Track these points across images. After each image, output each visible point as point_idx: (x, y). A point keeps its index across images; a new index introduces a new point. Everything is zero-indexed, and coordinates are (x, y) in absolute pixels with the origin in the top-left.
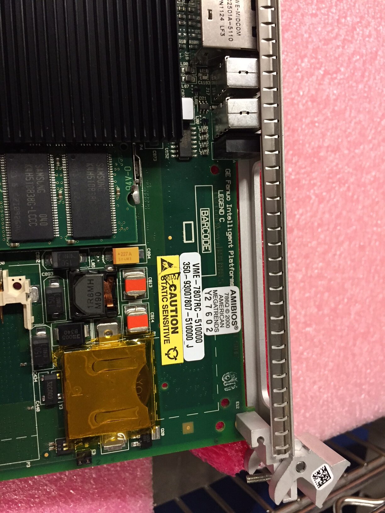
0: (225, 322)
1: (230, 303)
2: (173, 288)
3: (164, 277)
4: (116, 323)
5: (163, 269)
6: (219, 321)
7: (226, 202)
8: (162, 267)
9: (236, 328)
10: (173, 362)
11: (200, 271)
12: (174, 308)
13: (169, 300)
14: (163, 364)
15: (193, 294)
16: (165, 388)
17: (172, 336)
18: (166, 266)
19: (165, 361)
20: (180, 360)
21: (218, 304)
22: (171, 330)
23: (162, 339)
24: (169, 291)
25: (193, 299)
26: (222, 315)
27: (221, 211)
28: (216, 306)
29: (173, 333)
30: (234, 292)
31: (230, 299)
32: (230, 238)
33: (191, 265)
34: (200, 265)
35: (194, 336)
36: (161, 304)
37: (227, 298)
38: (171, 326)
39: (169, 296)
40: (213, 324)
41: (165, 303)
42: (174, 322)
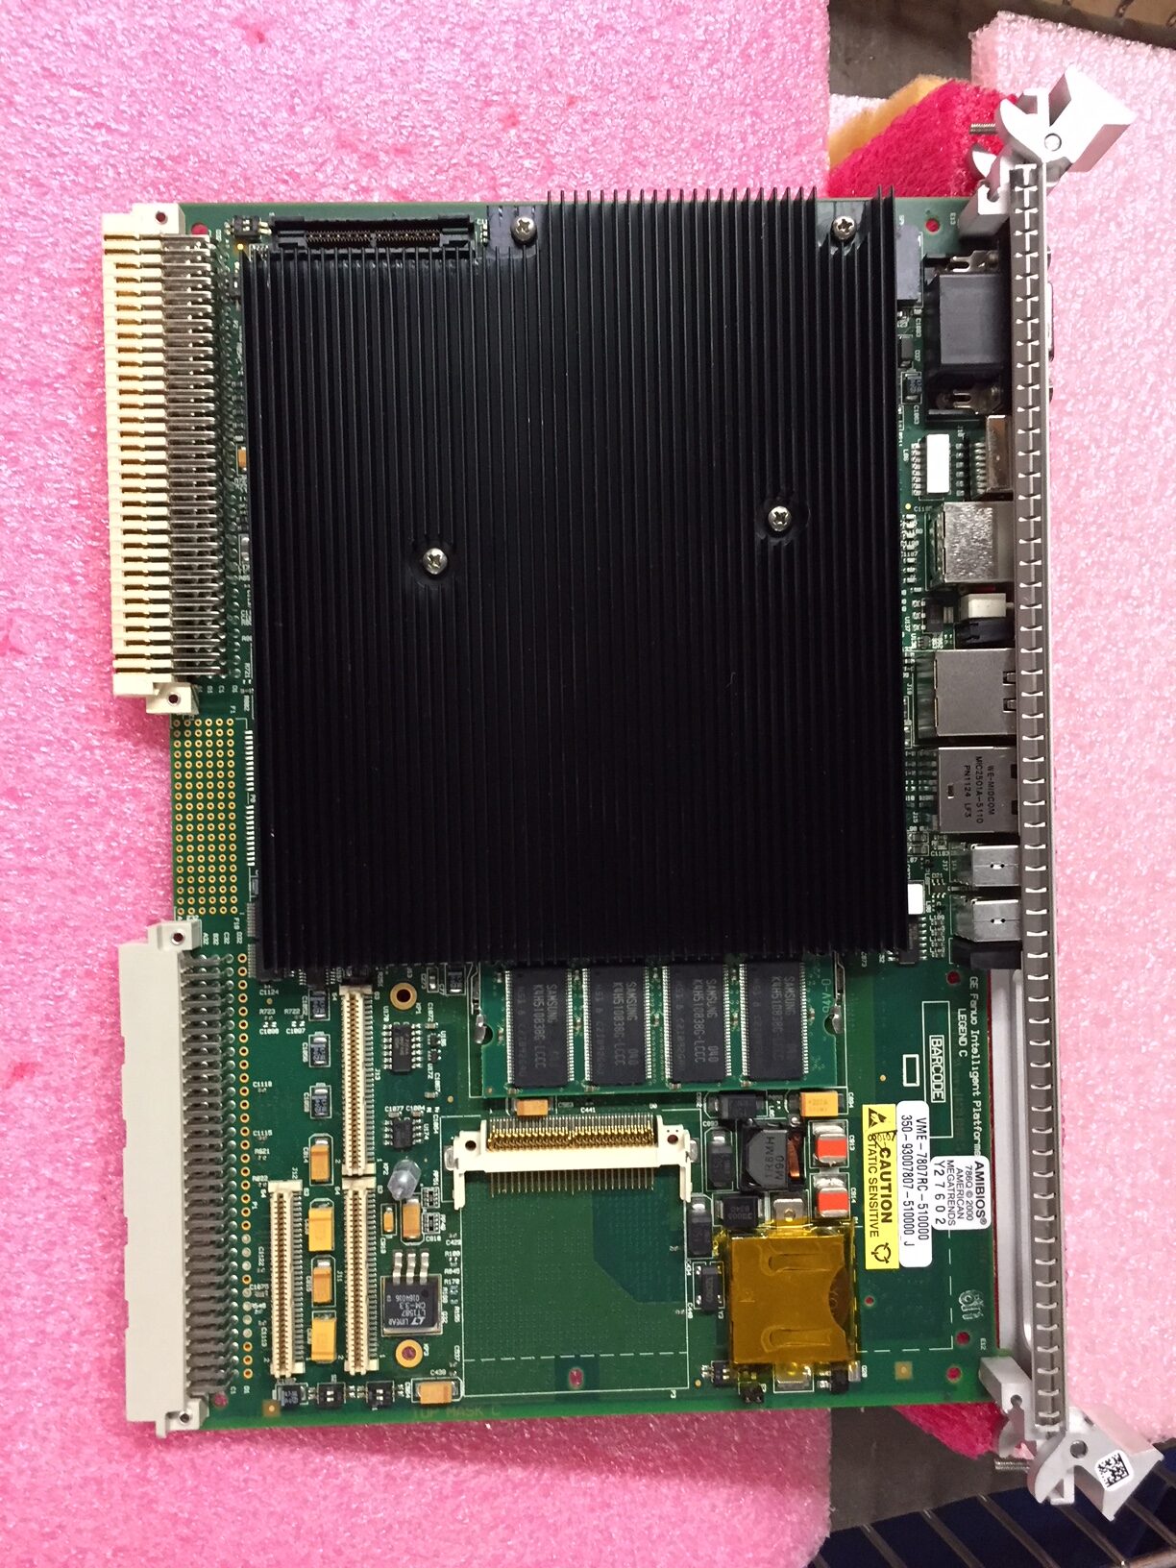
0: (965, 1211)
1: (974, 1181)
2: (885, 1154)
3: (873, 1137)
4: (800, 1200)
5: (871, 1123)
6: (956, 1209)
7: (970, 1027)
8: (871, 1120)
9: (984, 1221)
10: (883, 1266)
11: (927, 1129)
12: (886, 1184)
13: (880, 1172)
14: (868, 1267)
15: (915, 1165)
16: (869, 1305)
17: (882, 1226)
18: (876, 1118)
19: (871, 1264)
20: (893, 1265)
21: (955, 1182)
22: (881, 1217)
23: (868, 1229)
24: (879, 1158)
25: (915, 1171)
26: (960, 1199)
27: (961, 1039)
28: (951, 1184)
29: (884, 1221)
30: (980, 1165)
31: (974, 1175)
32: (976, 1081)
33: (914, 1120)
34: (927, 1121)
35: (916, 1229)
36: (867, 1176)
37: (969, 1174)
38: (881, 1211)
39: (879, 1165)
40: (946, 1212)
41: (873, 1176)
42: (886, 1205)
